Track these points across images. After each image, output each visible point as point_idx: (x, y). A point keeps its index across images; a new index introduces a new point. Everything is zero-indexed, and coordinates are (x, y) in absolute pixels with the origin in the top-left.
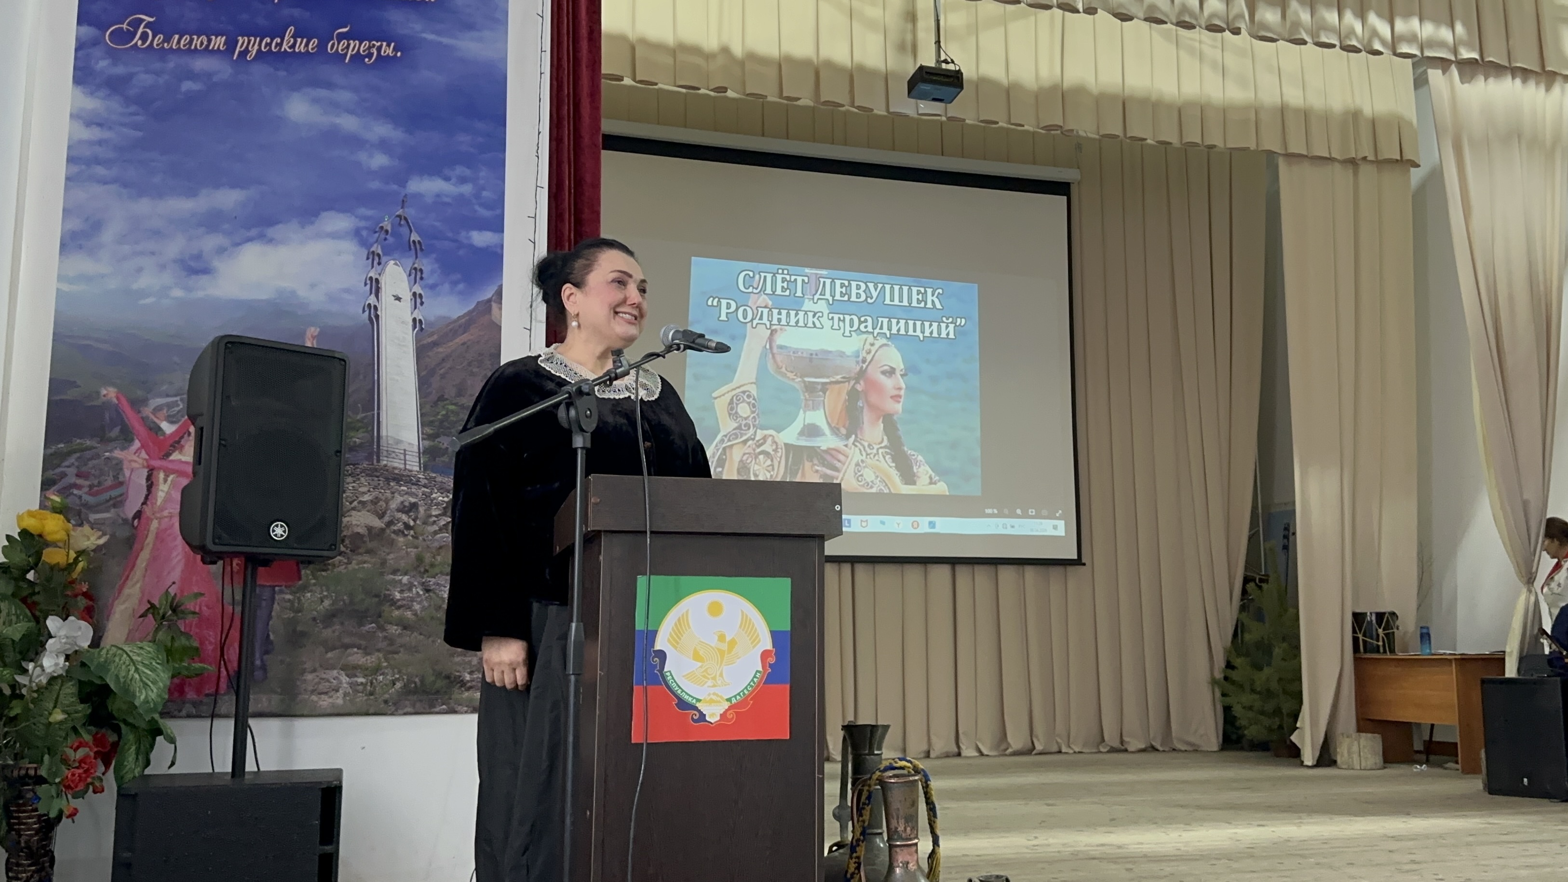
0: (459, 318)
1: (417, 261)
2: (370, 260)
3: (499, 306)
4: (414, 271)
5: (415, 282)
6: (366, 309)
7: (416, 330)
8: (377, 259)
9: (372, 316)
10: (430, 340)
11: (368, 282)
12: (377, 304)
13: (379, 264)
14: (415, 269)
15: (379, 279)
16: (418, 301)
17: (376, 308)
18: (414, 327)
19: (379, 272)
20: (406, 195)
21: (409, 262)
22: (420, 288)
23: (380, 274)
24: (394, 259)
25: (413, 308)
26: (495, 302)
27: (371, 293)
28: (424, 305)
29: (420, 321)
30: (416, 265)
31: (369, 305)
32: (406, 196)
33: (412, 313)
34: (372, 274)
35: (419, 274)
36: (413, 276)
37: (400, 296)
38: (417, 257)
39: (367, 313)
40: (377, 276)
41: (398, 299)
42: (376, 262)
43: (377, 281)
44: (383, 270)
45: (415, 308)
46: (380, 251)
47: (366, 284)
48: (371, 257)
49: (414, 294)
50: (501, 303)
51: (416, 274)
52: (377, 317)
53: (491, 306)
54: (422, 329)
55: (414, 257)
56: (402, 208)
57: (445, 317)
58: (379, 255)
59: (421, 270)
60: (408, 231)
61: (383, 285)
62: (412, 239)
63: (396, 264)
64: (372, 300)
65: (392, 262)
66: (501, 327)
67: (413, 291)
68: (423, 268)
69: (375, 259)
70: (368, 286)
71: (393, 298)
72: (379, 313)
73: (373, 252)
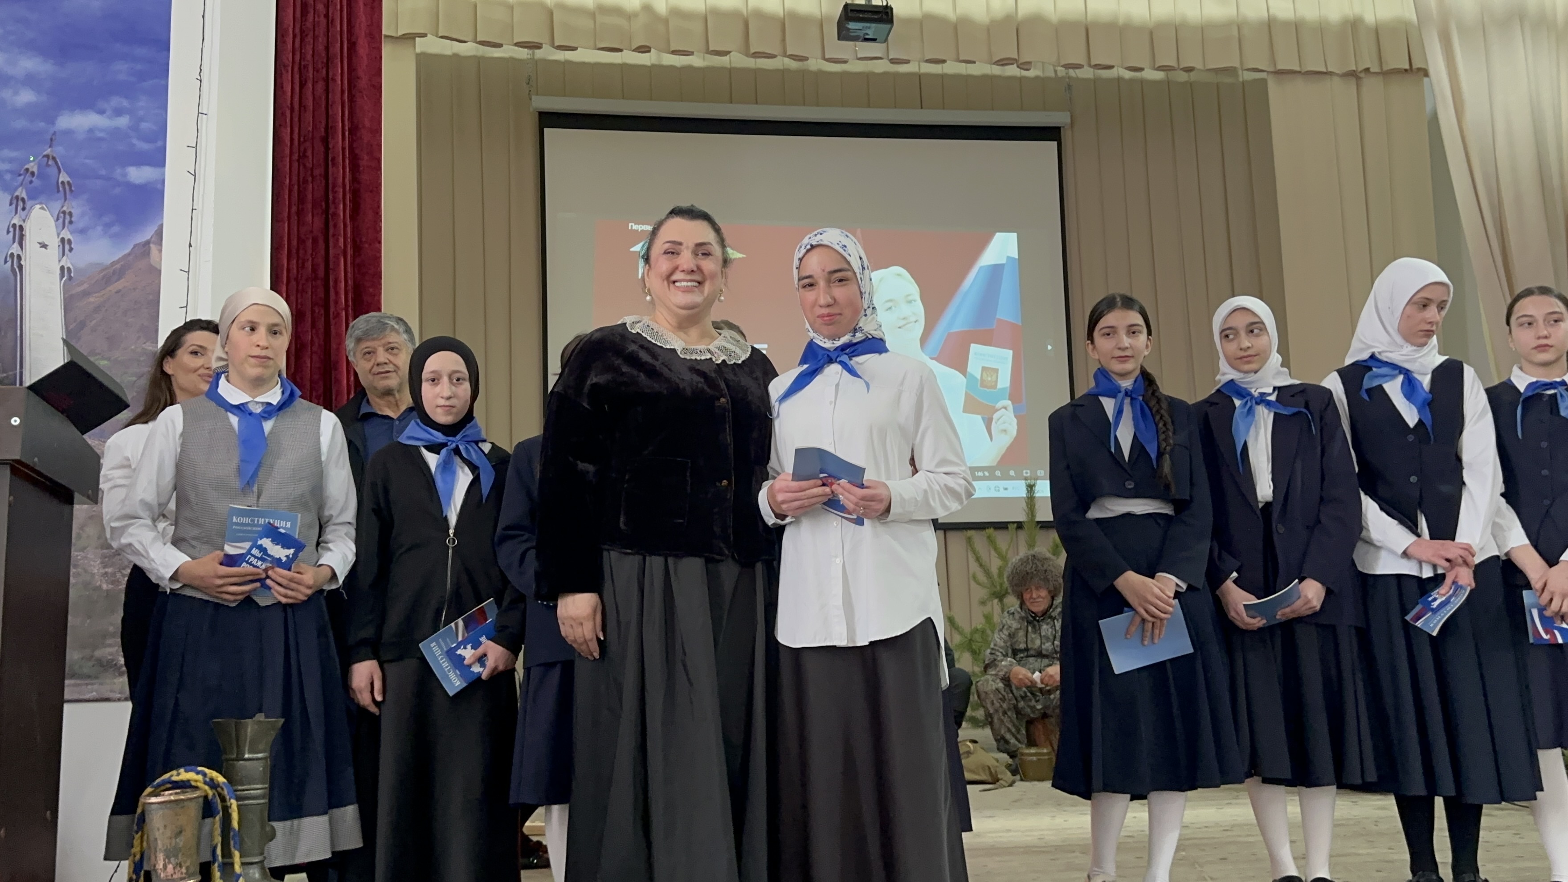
0: (113, 264)
1: (66, 204)
2: (14, 206)
3: (159, 248)
4: (62, 215)
5: (64, 228)
6: (8, 259)
7: (64, 279)
8: (21, 204)
9: (15, 267)
10: (79, 289)
11: (11, 229)
12: (20, 253)
13: (24, 209)
14: (64, 213)
15: (24, 225)
16: (67, 247)
17: (19, 257)
18: (62, 275)
19: (23, 217)
20: (55, 132)
21: (57, 206)
22: (68, 233)
23: (24, 221)
24: (41, 203)
25: (61, 254)
26: (155, 243)
27: (14, 242)
28: (73, 252)
29: (69, 269)
30: (65, 208)
31: (12, 255)
32: (54, 134)
33: (60, 261)
34: (16, 221)
35: (68, 217)
36: (61, 220)
37: (46, 243)
38: (65, 199)
39: (9, 263)
40: (22, 223)
41: (44, 246)
42: (19, 208)
43: (21, 227)
44: (27, 216)
45: (63, 255)
46: (24, 195)
47: (8, 232)
48: (15, 202)
49: (63, 240)
50: (161, 245)
51: (64, 219)
52: (20, 267)
53: (150, 248)
54: (70, 278)
55: (63, 200)
56: (50, 147)
57: (97, 264)
58: (23, 200)
59: (70, 214)
60: (56, 171)
61: (27, 232)
62: (60, 180)
63: (42, 208)
64: (15, 249)
65: (38, 206)
66: (160, 271)
67: (61, 236)
68: (72, 211)
69: (19, 204)
70: (11, 234)
71: (39, 245)
72: (23, 262)
73: (17, 197)
